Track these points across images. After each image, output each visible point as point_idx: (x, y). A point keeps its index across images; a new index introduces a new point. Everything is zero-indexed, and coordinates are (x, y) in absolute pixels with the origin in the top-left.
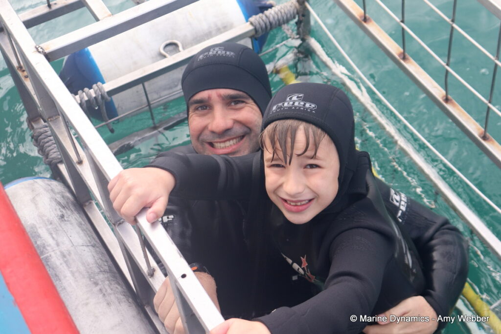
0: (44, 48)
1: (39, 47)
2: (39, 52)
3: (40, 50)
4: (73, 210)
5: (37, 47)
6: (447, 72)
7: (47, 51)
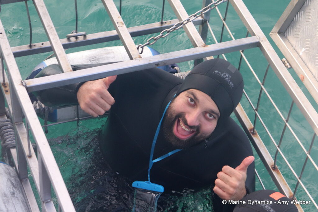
0: (27, 83)
1: (24, 82)
2: (23, 85)
3: (24, 84)
4: (20, 191)
5: (23, 81)
6: (277, 151)
7: (28, 86)
